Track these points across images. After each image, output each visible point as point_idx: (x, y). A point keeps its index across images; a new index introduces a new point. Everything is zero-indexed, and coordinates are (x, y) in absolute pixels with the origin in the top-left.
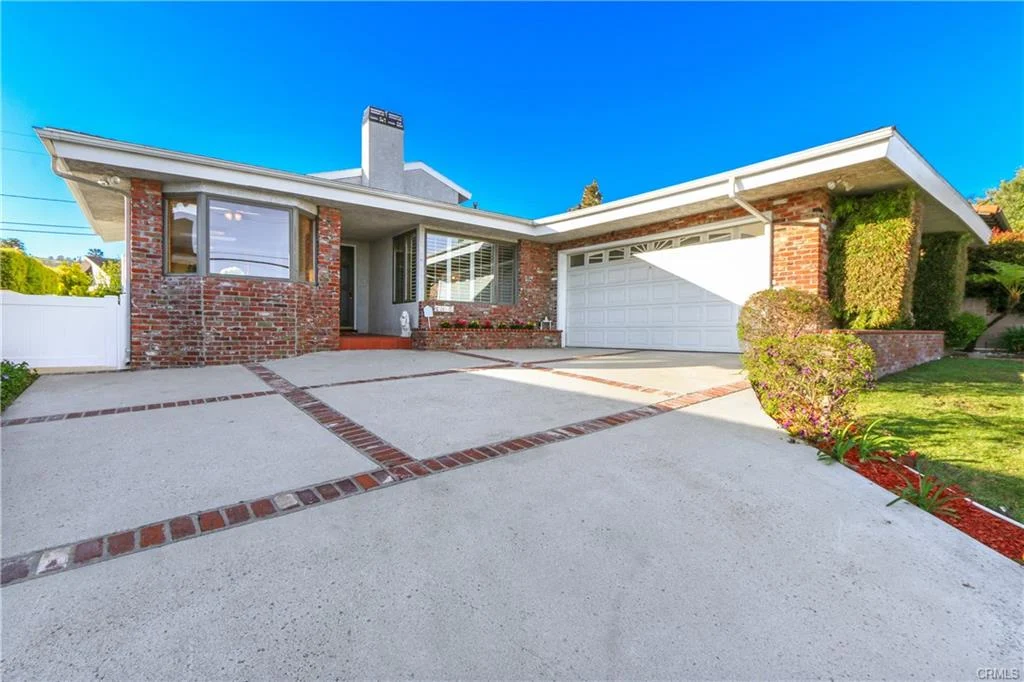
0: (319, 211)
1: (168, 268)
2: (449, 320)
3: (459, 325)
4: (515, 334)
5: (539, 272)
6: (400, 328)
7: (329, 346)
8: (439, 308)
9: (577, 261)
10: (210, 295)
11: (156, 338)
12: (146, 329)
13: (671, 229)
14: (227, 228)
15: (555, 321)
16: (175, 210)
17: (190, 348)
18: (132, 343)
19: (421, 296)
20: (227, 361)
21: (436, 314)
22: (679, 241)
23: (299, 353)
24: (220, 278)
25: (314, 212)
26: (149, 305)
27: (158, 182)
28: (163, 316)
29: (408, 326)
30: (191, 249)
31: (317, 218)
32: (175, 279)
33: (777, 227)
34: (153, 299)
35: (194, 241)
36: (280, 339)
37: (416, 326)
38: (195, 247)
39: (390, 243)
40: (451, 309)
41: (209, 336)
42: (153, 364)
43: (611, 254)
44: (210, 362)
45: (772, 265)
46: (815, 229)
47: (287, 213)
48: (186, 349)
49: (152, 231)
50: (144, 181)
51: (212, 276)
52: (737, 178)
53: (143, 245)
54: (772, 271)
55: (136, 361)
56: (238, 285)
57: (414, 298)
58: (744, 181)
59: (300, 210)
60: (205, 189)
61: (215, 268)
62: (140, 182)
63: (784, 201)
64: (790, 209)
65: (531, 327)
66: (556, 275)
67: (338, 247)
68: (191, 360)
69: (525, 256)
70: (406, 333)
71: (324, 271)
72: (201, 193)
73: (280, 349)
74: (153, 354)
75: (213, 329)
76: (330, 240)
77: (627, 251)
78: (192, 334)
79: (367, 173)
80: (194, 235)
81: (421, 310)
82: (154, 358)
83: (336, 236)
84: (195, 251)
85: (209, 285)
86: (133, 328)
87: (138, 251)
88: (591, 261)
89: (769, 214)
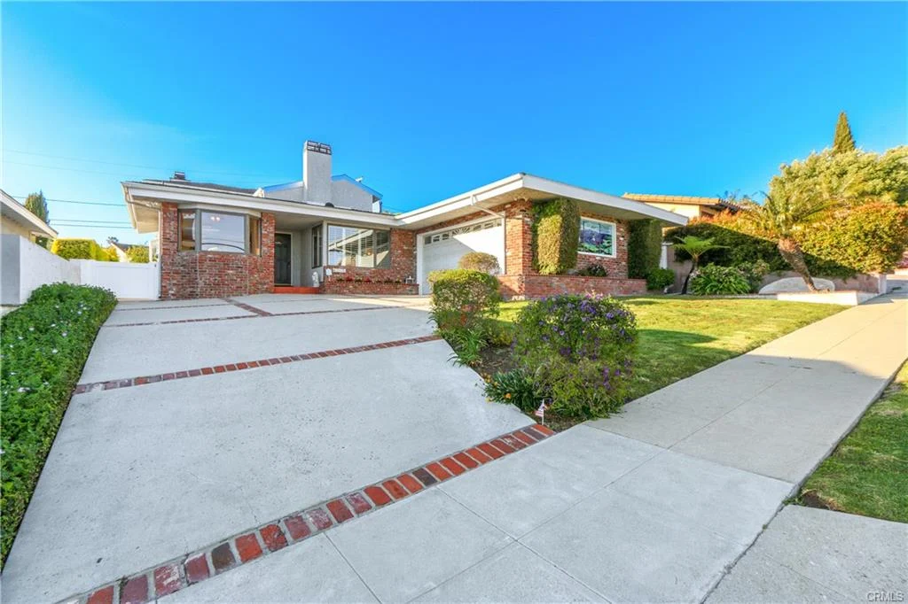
0: (262, 216)
1: (180, 248)
2: (343, 277)
3: (349, 280)
4: (386, 286)
5: (405, 248)
6: (312, 282)
7: (267, 291)
8: (336, 270)
9: (428, 240)
10: (202, 261)
11: (174, 284)
12: (169, 280)
13: (467, 220)
14: (211, 224)
15: (416, 278)
16: (185, 217)
17: (191, 289)
18: (162, 286)
19: (324, 264)
20: (210, 296)
21: (334, 273)
22: (472, 228)
23: (250, 293)
24: (207, 253)
25: (259, 216)
26: (170, 267)
27: (175, 204)
28: (177, 272)
29: (317, 281)
30: (191, 236)
31: (261, 219)
32: (184, 253)
33: (508, 220)
34: (172, 264)
35: (193, 232)
36: (239, 285)
37: (322, 280)
38: (194, 235)
39: (311, 231)
40: (344, 271)
41: (201, 284)
42: (172, 297)
43: (444, 236)
44: (202, 297)
45: (505, 241)
46: (520, 221)
47: (242, 218)
48: (189, 290)
49: (172, 228)
50: (168, 203)
51: (204, 252)
52: (474, 195)
53: (168, 236)
54: (505, 243)
55: (164, 296)
56: (216, 256)
57: (321, 265)
58: (478, 197)
59: (250, 216)
60: (199, 207)
61: (204, 248)
62: (166, 204)
63: (509, 206)
64: (512, 210)
65: (398, 282)
66: (416, 250)
67: (273, 235)
68: (192, 296)
69: (395, 238)
70: (316, 285)
71: (265, 248)
72: (196, 209)
73: (240, 290)
74: (173, 292)
75: (203, 279)
76: (268, 231)
77: (451, 234)
78: (193, 282)
79: (306, 185)
80: (193, 229)
81: (325, 271)
82: (173, 295)
83: (272, 229)
84: (194, 238)
85: (201, 256)
86: (163, 279)
87: (165, 239)
88: (435, 241)
89: (503, 213)
